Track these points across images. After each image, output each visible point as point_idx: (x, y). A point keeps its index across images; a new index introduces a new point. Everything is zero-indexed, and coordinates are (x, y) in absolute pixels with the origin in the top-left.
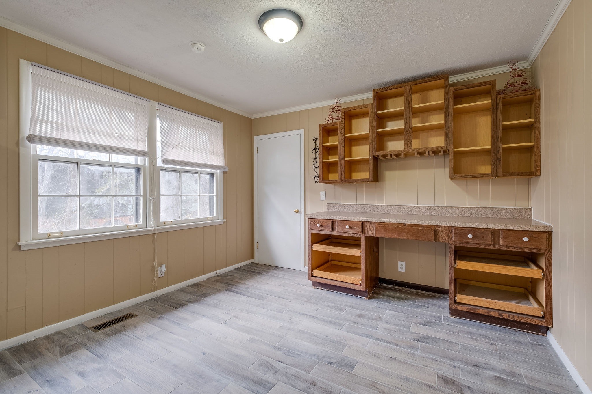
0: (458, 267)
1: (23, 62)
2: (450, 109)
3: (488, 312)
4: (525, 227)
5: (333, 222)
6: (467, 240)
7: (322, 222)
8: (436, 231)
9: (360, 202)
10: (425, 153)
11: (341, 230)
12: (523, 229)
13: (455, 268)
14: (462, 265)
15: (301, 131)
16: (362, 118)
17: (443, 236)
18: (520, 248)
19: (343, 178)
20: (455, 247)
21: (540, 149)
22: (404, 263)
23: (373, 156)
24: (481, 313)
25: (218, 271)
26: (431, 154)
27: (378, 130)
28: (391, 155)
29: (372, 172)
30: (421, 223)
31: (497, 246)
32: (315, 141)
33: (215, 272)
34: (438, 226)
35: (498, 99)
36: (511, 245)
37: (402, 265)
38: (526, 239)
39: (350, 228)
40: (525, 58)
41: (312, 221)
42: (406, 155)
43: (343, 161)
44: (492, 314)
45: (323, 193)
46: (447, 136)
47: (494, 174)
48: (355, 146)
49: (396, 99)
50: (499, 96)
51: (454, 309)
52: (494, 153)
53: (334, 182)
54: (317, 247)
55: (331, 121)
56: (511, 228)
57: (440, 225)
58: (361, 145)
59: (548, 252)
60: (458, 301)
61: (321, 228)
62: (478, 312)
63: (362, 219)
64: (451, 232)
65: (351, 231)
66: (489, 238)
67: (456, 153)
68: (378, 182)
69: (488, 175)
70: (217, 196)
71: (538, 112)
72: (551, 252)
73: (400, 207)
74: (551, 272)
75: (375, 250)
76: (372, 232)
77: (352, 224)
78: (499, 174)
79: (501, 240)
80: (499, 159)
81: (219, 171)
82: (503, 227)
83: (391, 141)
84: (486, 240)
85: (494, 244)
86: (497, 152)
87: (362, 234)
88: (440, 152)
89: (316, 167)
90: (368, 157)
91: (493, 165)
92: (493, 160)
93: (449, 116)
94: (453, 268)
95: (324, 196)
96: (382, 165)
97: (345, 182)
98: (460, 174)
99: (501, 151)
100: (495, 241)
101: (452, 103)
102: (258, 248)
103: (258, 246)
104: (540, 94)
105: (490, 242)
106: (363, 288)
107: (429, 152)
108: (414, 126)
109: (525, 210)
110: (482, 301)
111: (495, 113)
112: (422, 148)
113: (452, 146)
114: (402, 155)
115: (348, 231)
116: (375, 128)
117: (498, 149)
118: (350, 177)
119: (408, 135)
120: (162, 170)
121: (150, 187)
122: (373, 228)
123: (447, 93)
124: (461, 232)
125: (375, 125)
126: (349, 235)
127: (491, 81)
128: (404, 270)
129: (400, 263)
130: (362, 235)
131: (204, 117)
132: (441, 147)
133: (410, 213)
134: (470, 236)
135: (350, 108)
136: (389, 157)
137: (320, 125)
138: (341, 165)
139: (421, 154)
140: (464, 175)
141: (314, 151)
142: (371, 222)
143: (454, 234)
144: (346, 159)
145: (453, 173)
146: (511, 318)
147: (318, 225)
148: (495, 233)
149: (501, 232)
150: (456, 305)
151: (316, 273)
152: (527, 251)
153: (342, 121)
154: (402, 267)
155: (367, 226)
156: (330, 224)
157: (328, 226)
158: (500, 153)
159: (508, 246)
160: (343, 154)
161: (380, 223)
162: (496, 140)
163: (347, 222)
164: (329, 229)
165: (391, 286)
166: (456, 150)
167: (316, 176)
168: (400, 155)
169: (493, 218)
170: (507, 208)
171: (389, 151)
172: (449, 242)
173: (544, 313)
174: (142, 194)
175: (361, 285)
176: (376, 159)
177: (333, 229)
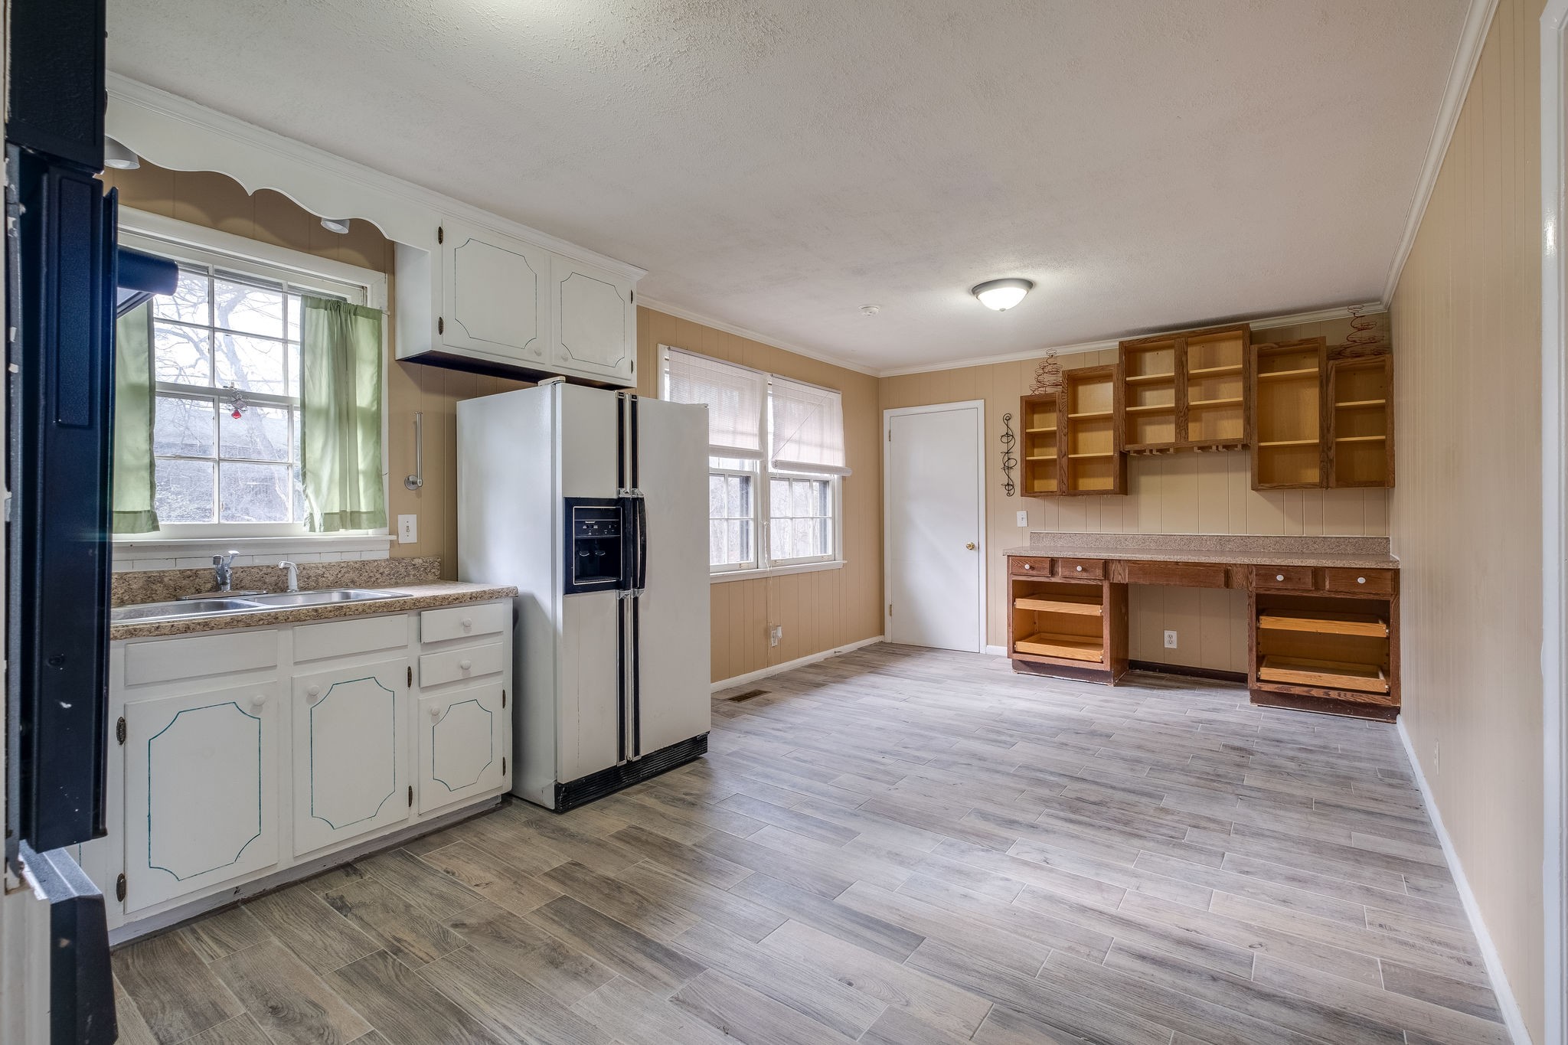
0: (1262, 626)
1: (660, 346)
2: (1252, 378)
3: (1308, 692)
4: (1361, 563)
5: (1053, 561)
6: (1276, 584)
7: (1035, 562)
8: (1226, 574)
9: (1093, 530)
10: (1211, 447)
11: (1067, 573)
12: (1358, 566)
13: (1258, 628)
14: (1268, 623)
15: (980, 403)
16: (1097, 383)
17: (1238, 579)
18: (1354, 593)
19: (1064, 488)
20: (1258, 595)
21: (1393, 446)
22: (1174, 634)
23: (1121, 452)
24: (1297, 693)
25: (837, 649)
26: (1220, 448)
27: (1128, 409)
28: (1151, 451)
29: (1118, 480)
30: (1203, 559)
31: (1321, 592)
32: (1006, 421)
33: (833, 650)
34: (1230, 565)
35: (1329, 367)
36: (1341, 589)
37: (1170, 637)
38: (1361, 580)
39: (1084, 570)
40: (1376, 300)
41: (1015, 561)
42: (1179, 450)
43: (1064, 461)
44: (1315, 693)
45: (1021, 515)
46: (1248, 421)
47: (1324, 484)
48: (1082, 431)
49: (1159, 353)
50: (1331, 362)
51: (1257, 690)
52: (1323, 451)
53: (1047, 495)
54: (1023, 604)
55: (1041, 391)
56: (1341, 565)
57: (1234, 562)
58: (1096, 431)
59: (1395, 597)
60: (1262, 678)
61: (1031, 572)
62: (1292, 692)
63: (1105, 555)
64: (1251, 573)
65: (1085, 575)
66: (1309, 580)
67: (1261, 448)
68: (1127, 495)
69: (1314, 486)
70: (833, 518)
71: (1391, 390)
72: (1399, 598)
73: (1168, 537)
74: (1399, 628)
75: (1123, 611)
76: (1121, 576)
77: (1087, 564)
78: (1331, 485)
79: (1327, 583)
80: (1331, 461)
81: (836, 476)
82: (1328, 563)
83: (1151, 424)
84: (1304, 583)
85: (1317, 589)
86: (1328, 449)
87: (1105, 579)
88: (1236, 446)
89: (1009, 468)
90: (1112, 454)
91: (1321, 469)
92: (1321, 462)
93: (1250, 390)
94: (1254, 628)
95: (1025, 520)
96: (1134, 465)
97: (1069, 495)
98: (1268, 483)
99: (1334, 446)
100: (1318, 585)
101: (1256, 370)
102: (891, 615)
103: (891, 611)
104: (1392, 363)
105: (1310, 586)
106: (1106, 667)
107: (1217, 447)
108: (1192, 403)
109: (1379, 540)
110: (1300, 675)
111: (1325, 388)
112: (1206, 441)
113: (1255, 438)
114: (1172, 450)
115: (1079, 575)
116: (1124, 406)
117: (1329, 445)
118: (1075, 486)
119: (1181, 419)
120: (775, 478)
121: (762, 506)
122: (1124, 570)
123: (1246, 352)
124: (1266, 572)
125: (1123, 400)
126: (1082, 582)
127: (1318, 338)
128: (1174, 646)
129: (1167, 633)
130: (1104, 582)
131: (817, 386)
132: (1239, 440)
133: (1185, 547)
134: (1280, 578)
135: (1077, 370)
136: (1148, 453)
137: (1021, 397)
138: (1061, 467)
139: (1204, 448)
140: (1275, 484)
141: (1005, 439)
142: (1119, 561)
143: (1256, 575)
144: (1070, 456)
145: (1257, 481)
146: (1342, 698)
147: (1027, 567)
148: (1317, 573)
149: (1327, 571)
150: (1259, 684)
151: (1022, 646)
152: (1365, 598)
153: (1063, 392)
154: (1171, 639)
155: (1113, 567)
156: (1047, 565)
157: (1044, 568)
158: (1332, 451)
159: (1336, 592)
160: (1064, 449)
161: (1135, 562)
162: (1326, 431)
163: (1079, 560)
164: (1047, 572)
165: (1151, 673)
166: (1263, 444)
167: (1008, 485)
168: (1168, 450)
169: (1326, 553)
170: (1349, 538)
171: (1148, 445)
172: (1248, 588)
173: (1390, 688)
174: (752, 517)
175: (1102, 662)
176: (1124, 456)
177: (1053, 573)
